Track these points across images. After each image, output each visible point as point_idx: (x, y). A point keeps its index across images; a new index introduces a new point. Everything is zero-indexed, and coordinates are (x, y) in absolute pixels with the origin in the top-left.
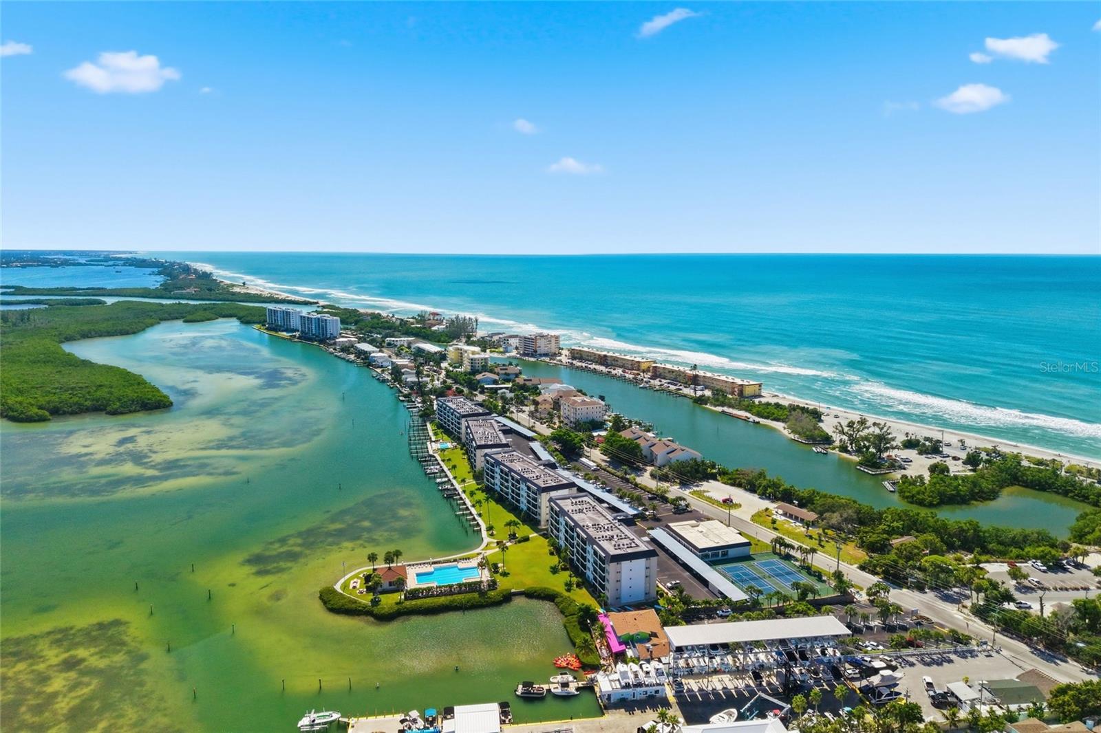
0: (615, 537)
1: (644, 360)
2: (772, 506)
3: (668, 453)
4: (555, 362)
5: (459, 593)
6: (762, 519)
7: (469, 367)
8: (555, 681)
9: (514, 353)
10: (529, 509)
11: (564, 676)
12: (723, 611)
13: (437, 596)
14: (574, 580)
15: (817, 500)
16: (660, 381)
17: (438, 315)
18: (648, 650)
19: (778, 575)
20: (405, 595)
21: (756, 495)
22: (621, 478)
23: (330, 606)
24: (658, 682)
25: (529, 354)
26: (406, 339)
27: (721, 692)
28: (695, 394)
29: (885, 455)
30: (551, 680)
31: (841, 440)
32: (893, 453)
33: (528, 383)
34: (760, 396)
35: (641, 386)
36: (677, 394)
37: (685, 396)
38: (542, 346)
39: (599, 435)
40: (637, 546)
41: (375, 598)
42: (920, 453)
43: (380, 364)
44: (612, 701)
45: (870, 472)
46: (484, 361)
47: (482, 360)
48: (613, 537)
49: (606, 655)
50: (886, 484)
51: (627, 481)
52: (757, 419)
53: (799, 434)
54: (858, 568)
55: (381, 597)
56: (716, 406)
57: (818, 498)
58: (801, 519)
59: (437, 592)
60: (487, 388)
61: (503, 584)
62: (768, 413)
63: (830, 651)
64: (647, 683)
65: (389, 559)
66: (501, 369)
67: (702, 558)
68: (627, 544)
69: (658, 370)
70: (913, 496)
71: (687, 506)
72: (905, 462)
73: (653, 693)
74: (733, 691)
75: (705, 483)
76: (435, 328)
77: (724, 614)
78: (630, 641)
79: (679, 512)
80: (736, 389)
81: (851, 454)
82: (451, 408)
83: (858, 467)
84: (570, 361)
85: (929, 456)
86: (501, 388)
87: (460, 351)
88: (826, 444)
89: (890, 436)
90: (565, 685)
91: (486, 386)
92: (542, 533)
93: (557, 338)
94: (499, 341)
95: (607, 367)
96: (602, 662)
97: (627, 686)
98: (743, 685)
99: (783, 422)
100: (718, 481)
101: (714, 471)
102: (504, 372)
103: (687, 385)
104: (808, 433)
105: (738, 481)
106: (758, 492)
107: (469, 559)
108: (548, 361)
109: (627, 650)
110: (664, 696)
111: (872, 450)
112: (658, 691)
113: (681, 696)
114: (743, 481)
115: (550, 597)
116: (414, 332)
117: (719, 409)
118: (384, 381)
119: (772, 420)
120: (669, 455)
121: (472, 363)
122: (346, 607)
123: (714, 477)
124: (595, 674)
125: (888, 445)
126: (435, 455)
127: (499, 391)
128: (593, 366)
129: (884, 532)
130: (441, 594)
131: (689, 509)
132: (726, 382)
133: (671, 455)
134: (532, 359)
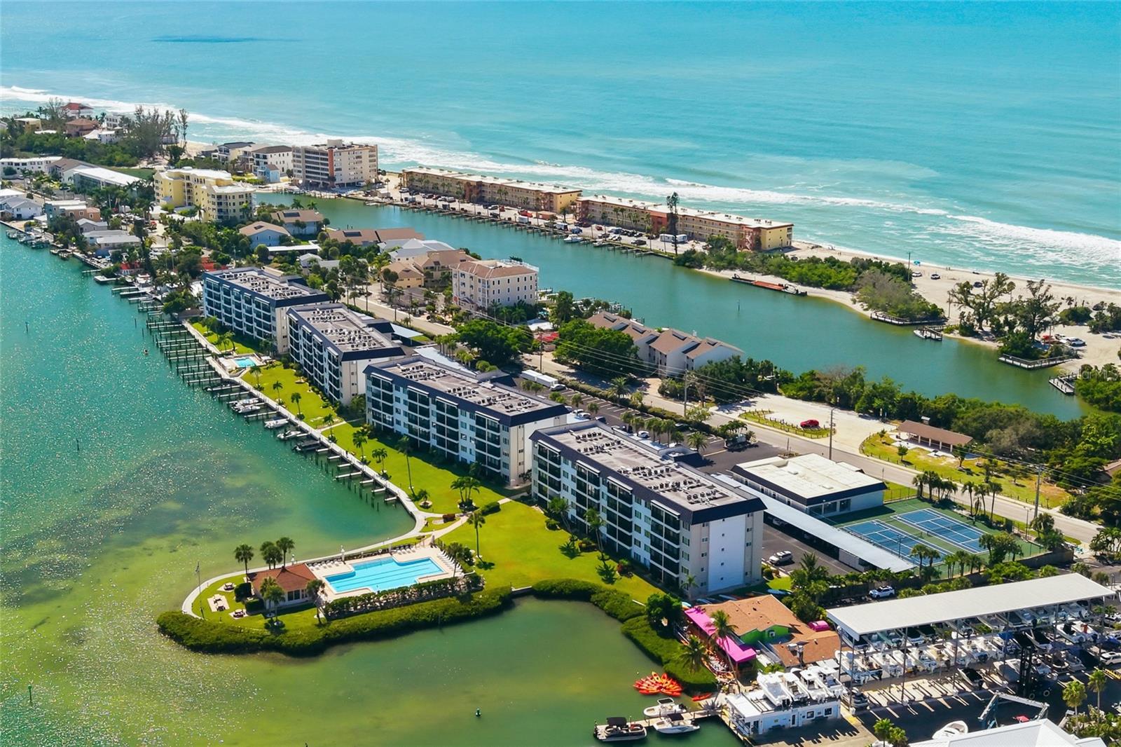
0: (682, 485)
1: (560, 190)
2: (890, 428)
3: (685, 352)
4: (376, 198)
5: (421, 600)
6: (877, 449)
7: (215, 214)
8: (656, 713)
9: (284, 183)
10: (480, 458)
11: (664, 705)
12: (879, 590)
13: (383, 608)
14: (612, 564)
15: (962, 412)
16: (600, 229)
17: (83, 107)
18: (794, 652)
19: (941, 531)
20: (326, 612)
21: (852, 412)
22: (612, 399)
23: (191, 642)
24: (832, 695)
25: (318, 183)
26: (43, 159)
27: (923, 703)
28: (676, 250)
29: (1039, 337)
30: (646, 712)
31: (962, 315)
32: (1053, 332)
33: (356, 241)
34: (791, 248)
35: (569, 239)
36: (641, 252)
37: (656, 254)
38: (345, 168)
39: (539, 329)
40: (725, 496)
41: (272, 622)
42: (1095, 331)
43: (16, 213)
44: (761, 733)
45: (1026, 366)
46: (244, 199)
47: (241, 196)
48: (678, 484)
49: (722, 668)
50: (1055, 382)
51: (625, 403)
52: (802, 289)
53: (885, 310)
54: (1061, 512)
55: (284, 619)
56: (719, 269)
57: (964, 409)
58: (943, 444)
59: (380, 602)
60: (273, 253)
61: (492, 581)
62: (819, 276)
63: (1077, 626)
64: (814, 698)
65: (272, 554)
66: (286, 215)
67: (812, 513)
68: (708, 495)
69: (591, 208)
70: (1107, 399)
71: (748, 436)
72: (1074, 345)
73: (823, 714)
74: (942, 700)
75: (757, 399)
76: (93, 135)
77: (881, 594)
78: (760, 641)
79: (736, 447)
80: (748, 238)
81: (982, 339)
82: (243, 290)
83: (1003, 359)
84: (407, 195)
85: (1109, 334)
86: (302, 252)
87: (186, 182)
88: (934, 323)
89: (1049, 303)
90: (676, 717)
91: (271, 249)
92: (519, 496)
93: (373, 149)
94: (245, 161)
95: (486, 207)
96: (719, 679)
97: (786, 705)
98: (956, 691)
99: (848, 291)
100: (780, 394)
101: (767, 378)
102: (293, 220)
103: (654, 233)
104: (900, 306)
105: (817, 391)
106: (856, 407)
107: (409, 546)
108: (361, 196)
109: (757, 656)
110: (839, 717)
111: (1019, 328)
112: (830, 709)
113: (865, 714)
114: (826, 390)
115: (582, 594)
116: (47, 145)
117: (728, 274)
118: (41, 246)
119: (827, 288)
120: (688, 354)
121: (220, 204)
122: (225, 640)
123: (770, 388)
124: (713, 699)
125: (1047, 319)
126: (237, 379)
127: (303, 258)
128: (456, 205)
129: (1088, 454)
130: (388, 606)
131: (752, 441)
132: (728, 224)
133: (691, 355)
134: (327, 195)
